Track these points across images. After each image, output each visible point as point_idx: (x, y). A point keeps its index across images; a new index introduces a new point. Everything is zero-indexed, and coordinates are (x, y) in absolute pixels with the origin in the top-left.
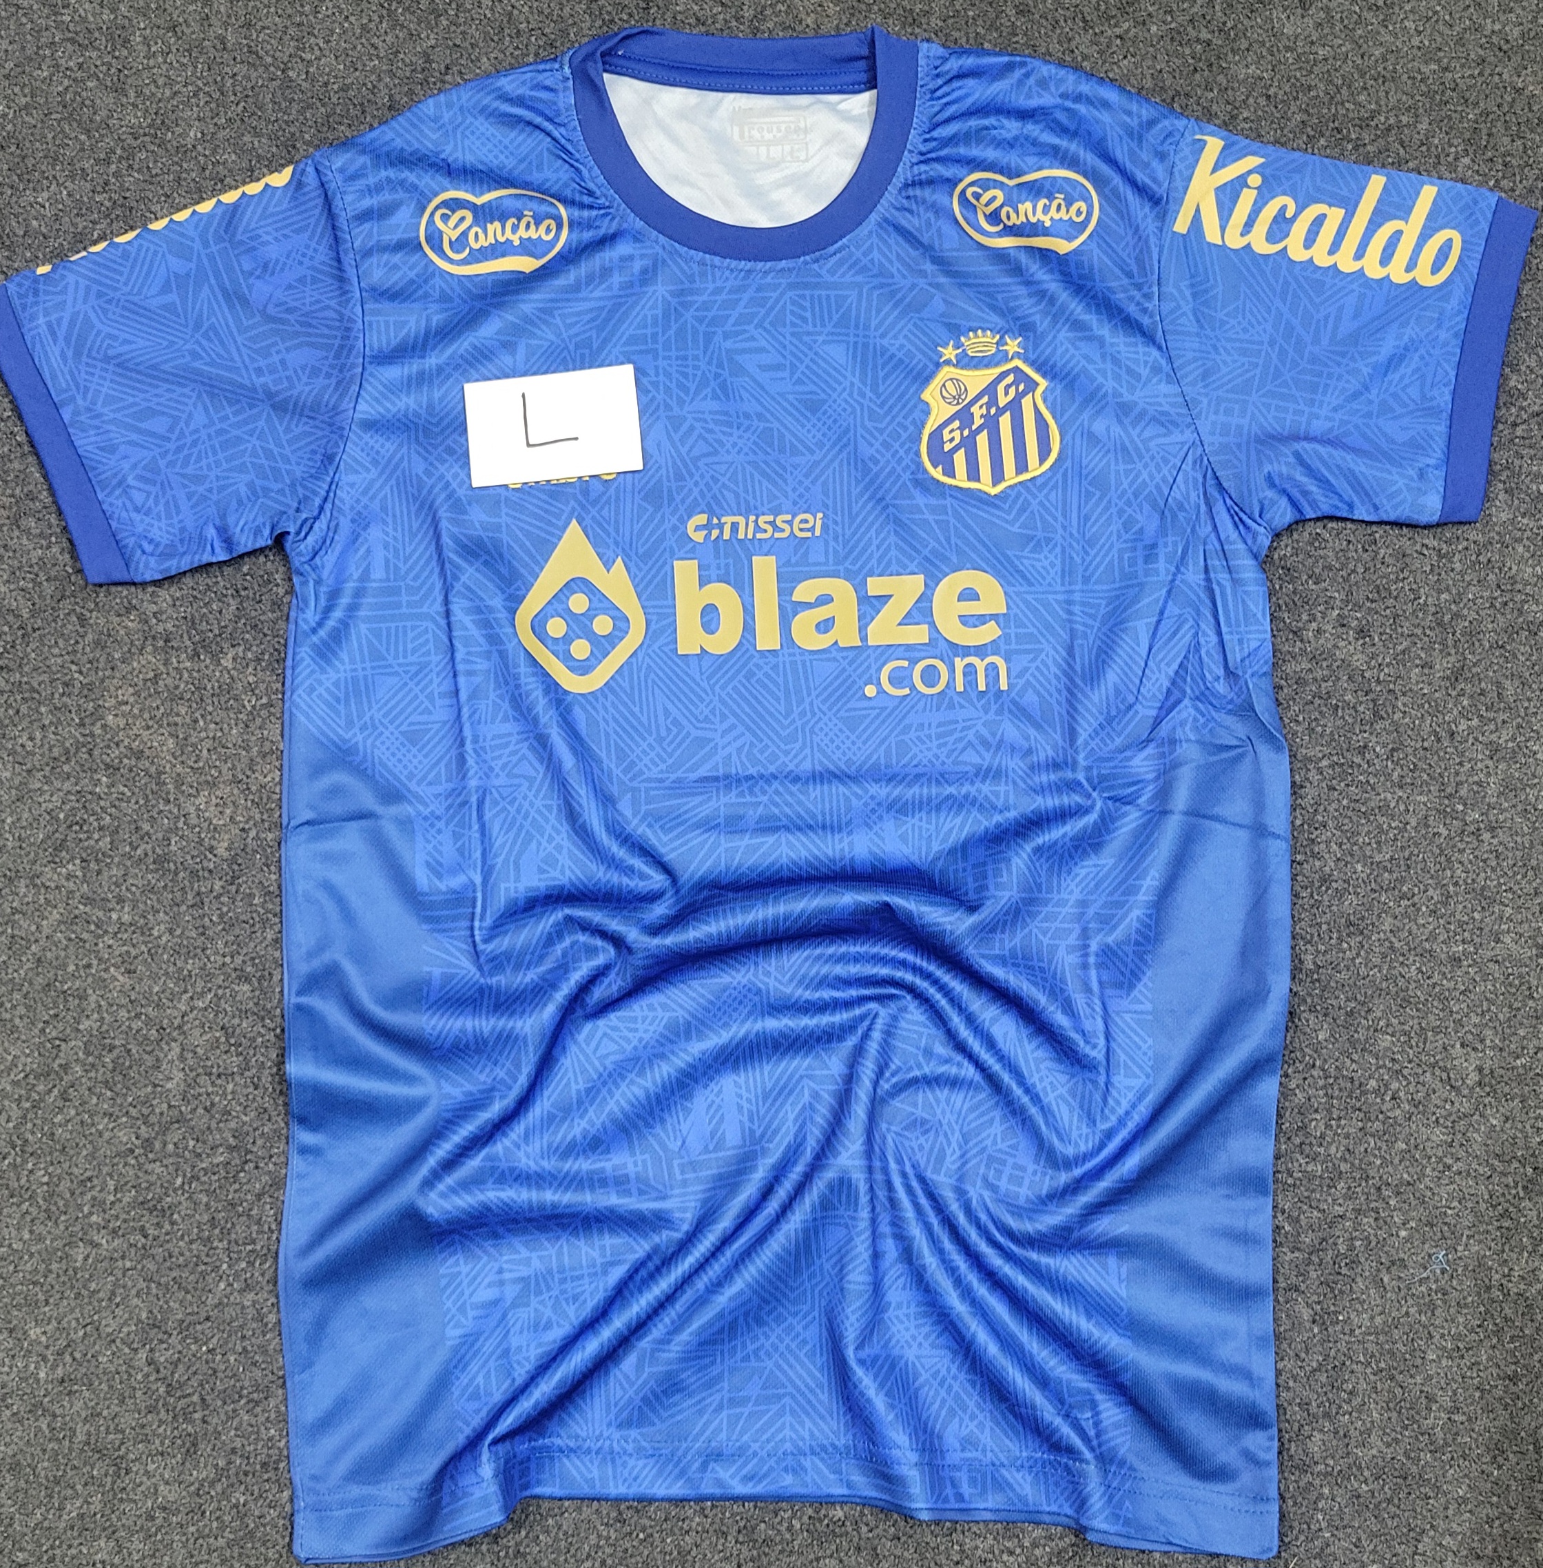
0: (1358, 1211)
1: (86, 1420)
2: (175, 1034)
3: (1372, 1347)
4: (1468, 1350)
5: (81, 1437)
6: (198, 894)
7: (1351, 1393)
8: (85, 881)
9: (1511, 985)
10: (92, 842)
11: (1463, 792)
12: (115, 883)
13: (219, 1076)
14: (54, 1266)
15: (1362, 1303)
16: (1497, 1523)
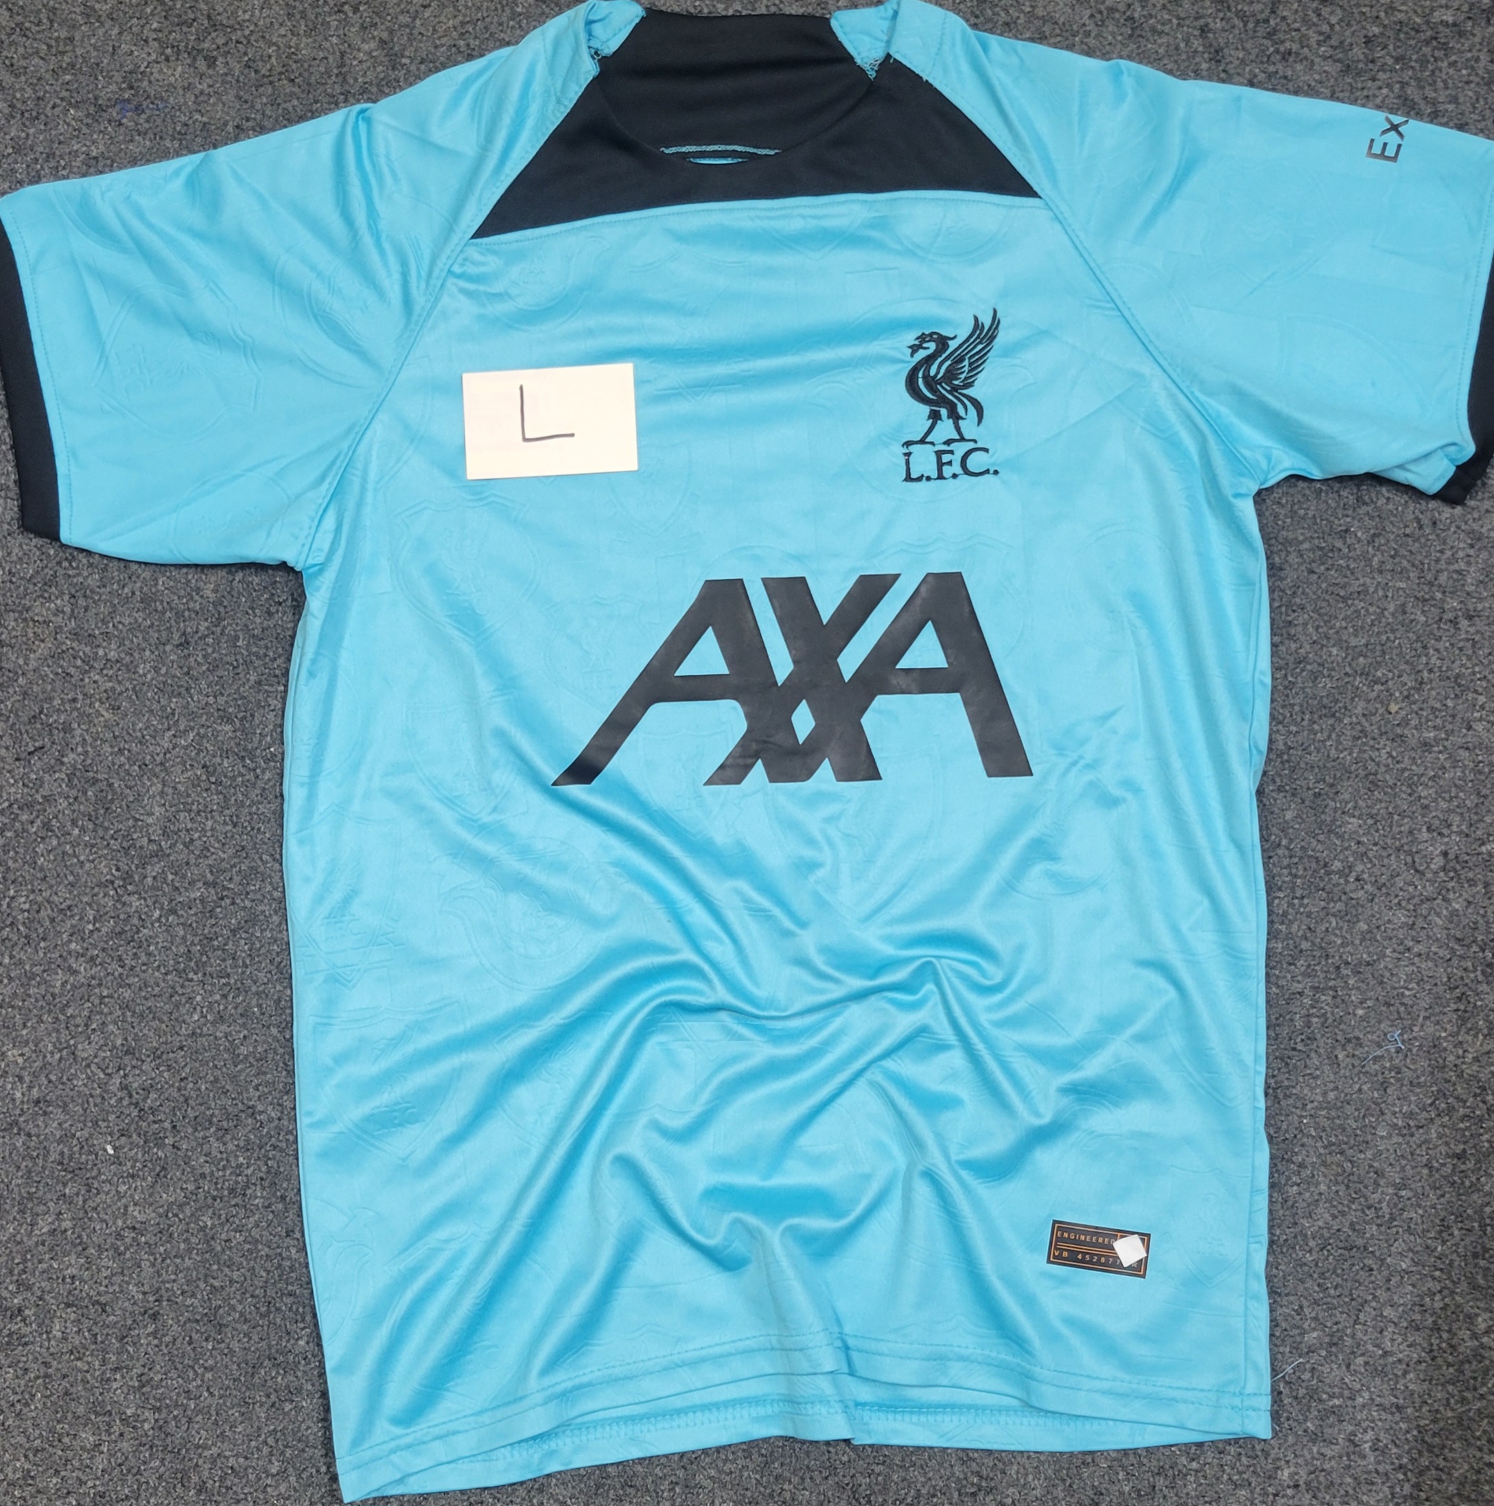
0: (1316, 989)
1: (60, 1141)
2: (157, 769)
3: (1325, 1123)
4: (1419, 1127)
5: (54, 1156)
6: (184, 634)
7: (1302, 1165)
8: (72, 615)
9: (1481, 772)
10: (81, 580)
11: (1443, 578)
12: (103, 620)
13: (199, 812)
14: (31, 992)
15: (1316, 1078)
16: (1438, 1297)
